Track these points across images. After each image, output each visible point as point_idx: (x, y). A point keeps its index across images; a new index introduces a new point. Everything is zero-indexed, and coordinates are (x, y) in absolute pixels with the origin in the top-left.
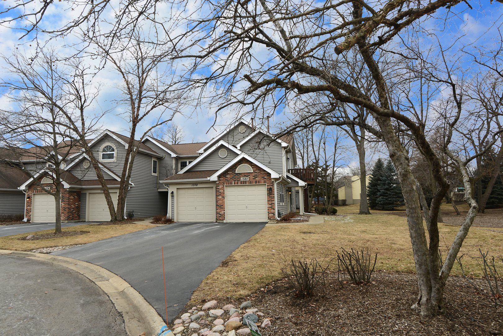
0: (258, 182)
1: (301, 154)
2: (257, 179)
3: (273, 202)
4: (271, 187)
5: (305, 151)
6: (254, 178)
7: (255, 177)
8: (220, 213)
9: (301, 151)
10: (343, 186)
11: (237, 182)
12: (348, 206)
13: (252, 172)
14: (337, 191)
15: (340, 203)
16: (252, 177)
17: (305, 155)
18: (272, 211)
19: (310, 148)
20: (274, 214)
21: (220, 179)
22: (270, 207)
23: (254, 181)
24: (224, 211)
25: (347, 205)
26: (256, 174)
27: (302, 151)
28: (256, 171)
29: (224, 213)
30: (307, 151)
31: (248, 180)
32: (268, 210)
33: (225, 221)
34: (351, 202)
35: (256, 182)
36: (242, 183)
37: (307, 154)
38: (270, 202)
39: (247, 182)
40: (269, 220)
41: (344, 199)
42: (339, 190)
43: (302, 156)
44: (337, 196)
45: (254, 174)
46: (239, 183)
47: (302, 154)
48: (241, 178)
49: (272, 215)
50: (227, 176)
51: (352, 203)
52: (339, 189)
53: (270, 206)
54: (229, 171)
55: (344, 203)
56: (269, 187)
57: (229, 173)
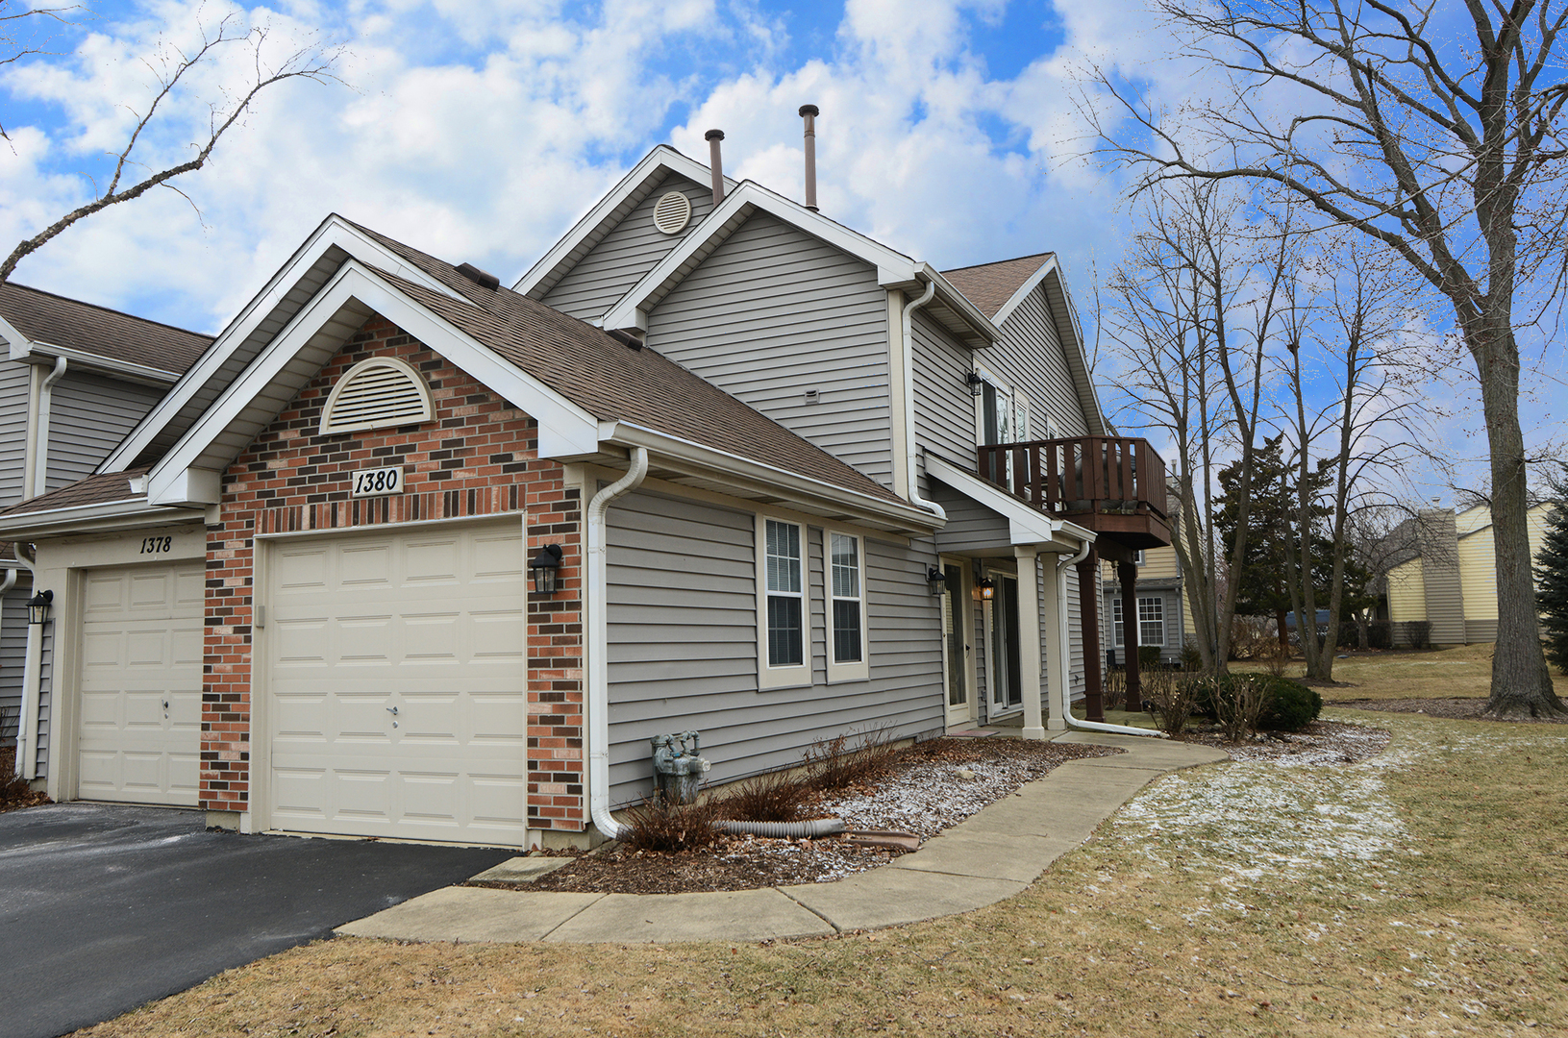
0: (463, 503)
1: (1174, 405)
2: (459, 475)
3: (570, 674)
4: (560, 540)
5: (1194, 389)
6: (436, 465)
7: (449, 458)
8: (223, 757)
9: (1172, 389)
10: (1413, 558)
11: (326, 506)
12: (1437, 655)
13: (426, 417)
14: (1383, 582)
15: (1399, 637)
16: (424, 463)
17: (1194, 407)
18: (562, 753)
19: (1215, 373)
20: (571, 778)
21: (231, 489)
22: (545, 720)
23: (440, 489)
24: (245, 738)
25: (1433, 648)
26: (453, 434)
27: (1177, 390)
28: (457, 412)
29: (245, 756)
30: (1202, 388)
31: (398, 488)
32: (532, 742)
33: (246, 825)
34: (1459, 634)
35: (452, 505)
36: (363, 510)
37: (1203, 401)
38: (546, 676)
39: (393, 505)
40: (536, 838)
41: (1417, 615)
42: (1395, 576)
43: (1176, 415)
44: (1381, 604)
45: (437, 438)
46: (342, 514)
47: (1180, 406)
48: (356, 475)
49: (561, 789)
50: (273, 465)
51: (1461, 637)
52: (1392, 572)
53: (546, 709)
54: (284, 427)
55: (1420, 639)
56: (543, 541)
57: (282, 436)
